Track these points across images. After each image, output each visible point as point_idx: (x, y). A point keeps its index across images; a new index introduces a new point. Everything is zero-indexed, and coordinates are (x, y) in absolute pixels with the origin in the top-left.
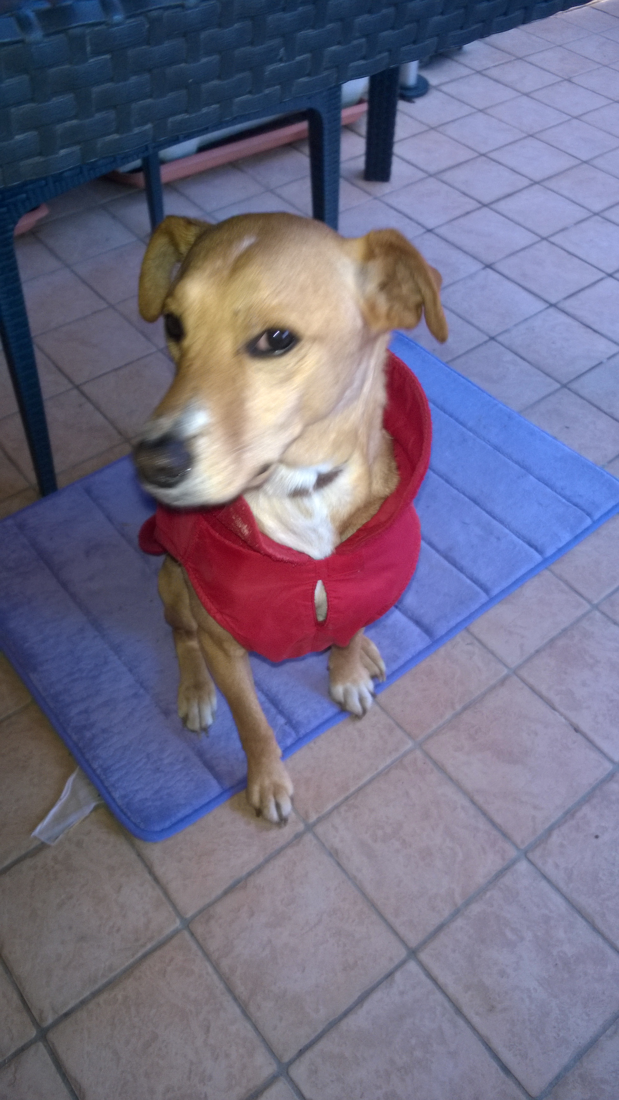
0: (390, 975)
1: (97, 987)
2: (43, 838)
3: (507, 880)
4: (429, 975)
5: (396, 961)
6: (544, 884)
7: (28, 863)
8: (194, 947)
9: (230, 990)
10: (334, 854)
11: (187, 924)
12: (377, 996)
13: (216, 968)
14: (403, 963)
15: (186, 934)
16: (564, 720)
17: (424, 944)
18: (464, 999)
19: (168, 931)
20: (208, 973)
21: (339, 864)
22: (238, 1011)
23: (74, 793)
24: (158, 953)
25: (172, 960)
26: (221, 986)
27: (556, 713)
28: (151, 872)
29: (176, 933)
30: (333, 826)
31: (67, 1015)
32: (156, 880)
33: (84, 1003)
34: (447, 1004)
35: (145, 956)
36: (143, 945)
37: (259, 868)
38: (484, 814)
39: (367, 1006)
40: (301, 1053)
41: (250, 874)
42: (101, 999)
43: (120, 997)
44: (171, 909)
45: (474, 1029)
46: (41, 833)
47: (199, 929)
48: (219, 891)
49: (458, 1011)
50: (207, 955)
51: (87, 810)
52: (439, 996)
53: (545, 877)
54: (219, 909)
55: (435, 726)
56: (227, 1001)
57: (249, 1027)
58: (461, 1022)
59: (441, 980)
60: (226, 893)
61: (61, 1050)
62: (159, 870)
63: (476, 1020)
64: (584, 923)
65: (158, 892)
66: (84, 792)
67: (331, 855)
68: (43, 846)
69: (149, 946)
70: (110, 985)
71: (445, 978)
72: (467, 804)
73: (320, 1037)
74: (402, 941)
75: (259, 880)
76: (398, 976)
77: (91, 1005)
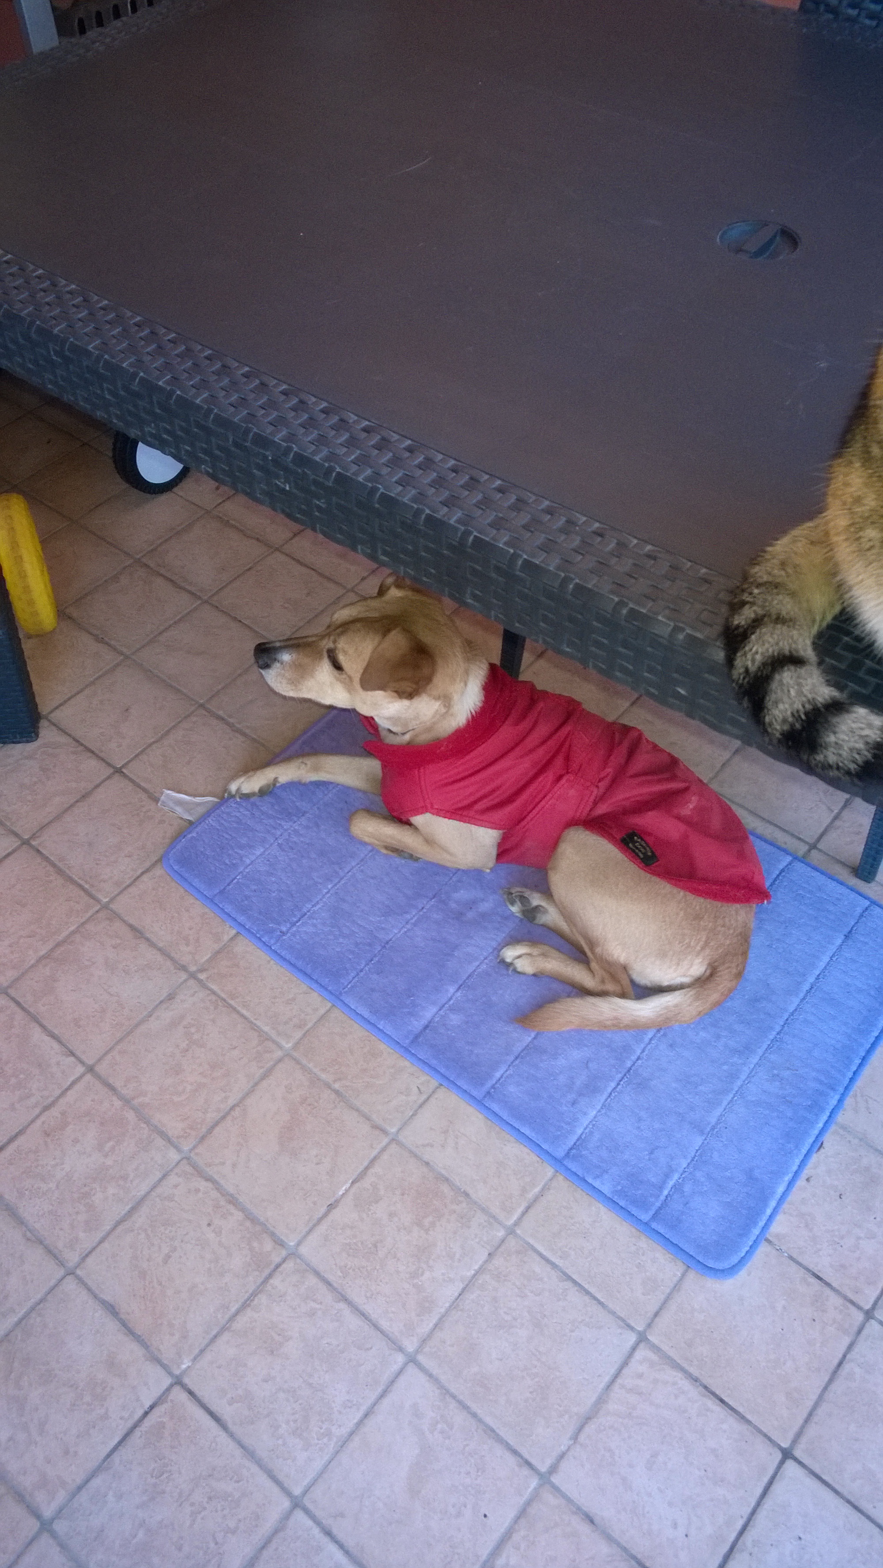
0: (73, 1054)
1: (57, 863)
2: (163, 798)
3: (159, 1142)
4: (74, 1083)
5: (83, 1057)
6: (159, 1175)
7: (144, 796)
8: (89, 914)
9: (58, 945)
10: (171, 997)
11: (106, 907)
12: (56, 1045)
13: (73, 933)
14: (82, 1063)
15: (98, 907)
16: (341, 1193)
17: (98, 1077)
18: (55, 1112)
19: (100, 896)
20: (69, 927)
21: (161, 1002)
22: (42, 953)
23: (199, 804)
24: (82, 893)
25: (78, 903)
26: (60, 938)
27: (348, 1185)
28: (143, 873)
29: (98, 901)
30: (196, 992)
31: (38, 851)
32: (138, 877)
33: (46, 859)
34: (51, 1099)
35: (80, 886)
36: (86, 882)
37: (152, 945)
38: (223, 1118)
39: (47, 1039)
40: (13, 999)
41: (148, 940)
42: (50, 869)
43: (51, 878)
44: (116, 893)
45: (33, 1121)
46: (168, 795)
47: (101, 915)
48: (131, 922)
49: (46, 1108)
50: (83, 924)
51: (187, 817)
52: (58, 1092)
53: (164, 1176)
54: (117, 924)
55: (311, 1065)
56: (50, 945)
57: (32, 962)
58: (37, 1111)
59: (69, 1093)
60: (131, 926)
61: (15, 855)
62: (145, 878)
63: (39, 1122)
64: (123, 1213)
65: (128, 882)
66: (201, 810)
67: (170, 994)
68: (156, 800)
69: (87, 886)
70: (60, 872)
71: (71, 1095)
72: (231, 1102)
73: (23, 1009)
74: (99, 1060)
75: (143, 946)
76: (72, 1059)
77: (45, 863)
